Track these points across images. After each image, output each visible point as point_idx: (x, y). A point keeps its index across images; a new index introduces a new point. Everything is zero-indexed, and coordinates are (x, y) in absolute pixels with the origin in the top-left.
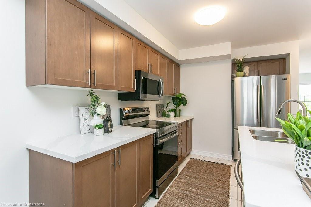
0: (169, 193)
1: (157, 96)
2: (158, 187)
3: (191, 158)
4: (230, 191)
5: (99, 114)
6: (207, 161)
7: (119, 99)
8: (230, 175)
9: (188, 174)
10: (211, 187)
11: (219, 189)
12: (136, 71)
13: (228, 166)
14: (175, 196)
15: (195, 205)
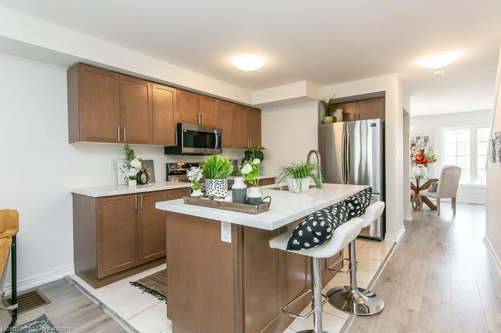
5: (134, 167)
7: (165, 154)
12: (176, 123)
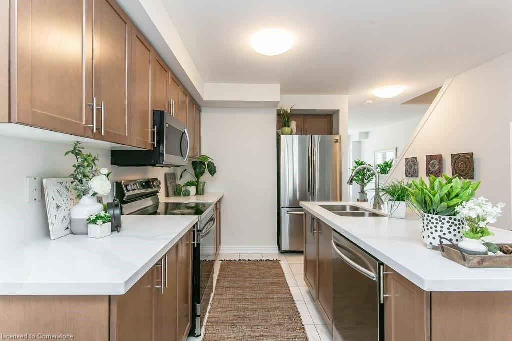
0: (212, 322)
1: (180, 158)
2: (199, 316)
3: (222, 261)
4: (293, 294)
5: (95, 194)
6: (247, 260)
7: (112, 164)
8: (284, 274)
9: (229, 286)
10: (268, 296)
11: (279, 296)
12: (154, 111)
13: (277, 262)
14: (223, 323)
15: (259, 327)
